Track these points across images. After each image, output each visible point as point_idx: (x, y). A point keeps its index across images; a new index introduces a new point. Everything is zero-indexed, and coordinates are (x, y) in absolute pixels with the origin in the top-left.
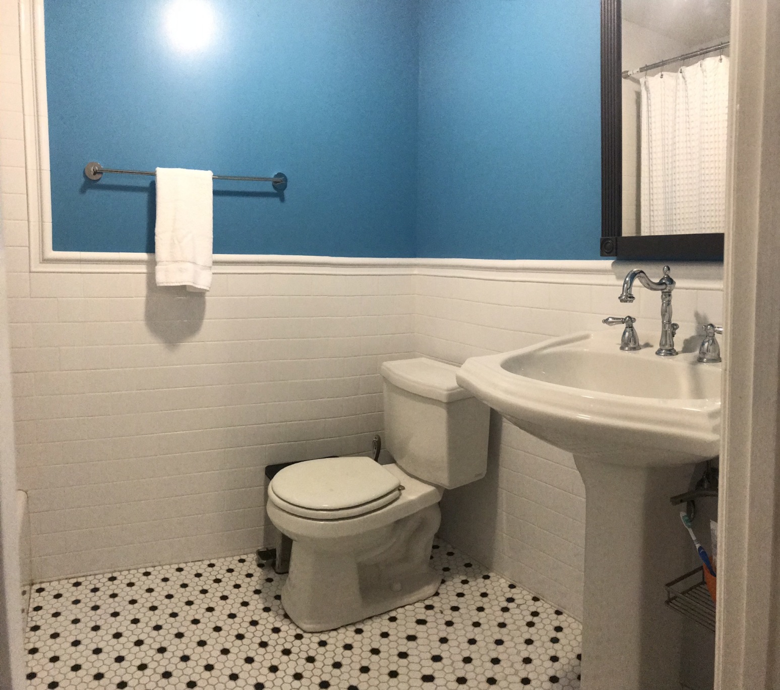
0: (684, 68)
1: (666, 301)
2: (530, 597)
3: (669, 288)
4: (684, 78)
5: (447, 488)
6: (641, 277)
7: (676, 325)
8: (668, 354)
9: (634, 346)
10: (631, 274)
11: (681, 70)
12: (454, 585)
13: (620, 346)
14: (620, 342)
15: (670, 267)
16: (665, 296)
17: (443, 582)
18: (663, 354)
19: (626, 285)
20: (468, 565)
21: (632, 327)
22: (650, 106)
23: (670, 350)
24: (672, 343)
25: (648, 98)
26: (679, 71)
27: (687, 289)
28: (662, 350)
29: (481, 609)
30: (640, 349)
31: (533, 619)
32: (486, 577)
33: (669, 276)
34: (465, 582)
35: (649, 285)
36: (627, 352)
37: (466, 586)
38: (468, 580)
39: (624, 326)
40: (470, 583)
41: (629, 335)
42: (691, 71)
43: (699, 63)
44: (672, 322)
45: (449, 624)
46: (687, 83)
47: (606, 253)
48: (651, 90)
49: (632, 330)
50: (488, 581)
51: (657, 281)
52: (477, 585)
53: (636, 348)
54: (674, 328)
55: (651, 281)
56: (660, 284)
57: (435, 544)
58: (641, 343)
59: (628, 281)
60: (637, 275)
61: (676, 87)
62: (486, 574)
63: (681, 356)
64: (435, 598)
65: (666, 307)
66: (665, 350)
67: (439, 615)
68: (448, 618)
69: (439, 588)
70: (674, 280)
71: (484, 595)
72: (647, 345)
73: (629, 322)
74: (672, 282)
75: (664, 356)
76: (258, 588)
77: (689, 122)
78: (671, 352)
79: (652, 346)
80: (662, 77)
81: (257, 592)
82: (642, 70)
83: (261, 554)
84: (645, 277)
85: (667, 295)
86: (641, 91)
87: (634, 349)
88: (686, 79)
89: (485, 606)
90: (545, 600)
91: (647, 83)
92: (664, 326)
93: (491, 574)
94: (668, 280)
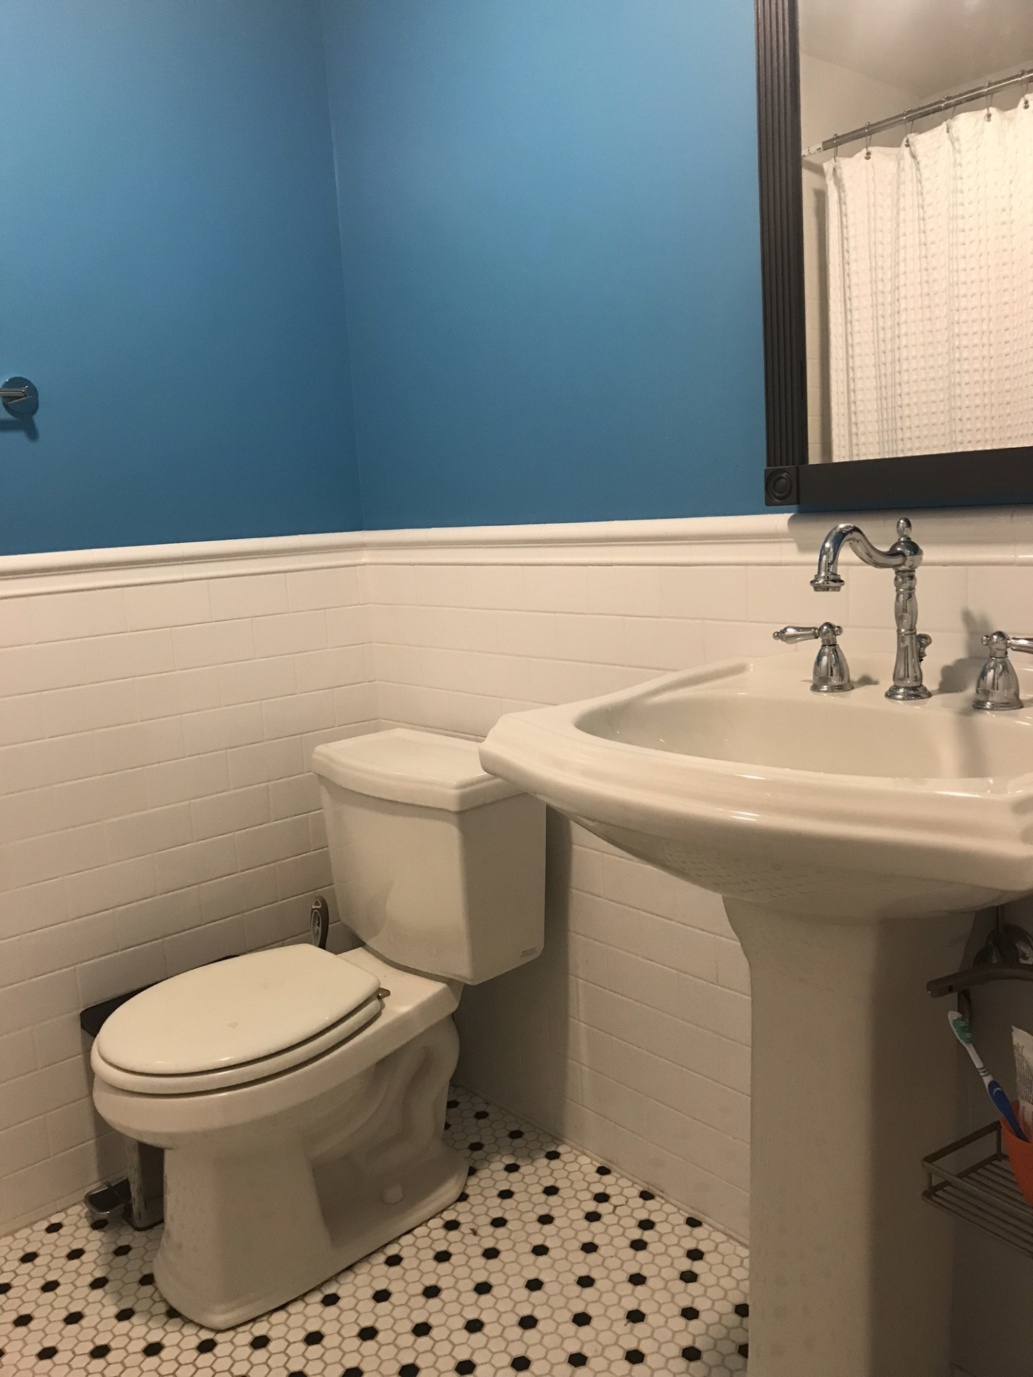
0: (912, 137)
1: (905, 590)
2: (635, 1192)
3: (911, 563)
4: (914, 156)
5: (469, 983)
6: (854, 539)
7: (926, 637)
8: (911, 695)
9: (840, 683)
10: (834, 534)
11: (907, 141)
12: (493, 1176)
13: (811, 684)
14: (810, 676)
15: (911, 521)
16: (902, 578)
17: (472, 1172)
18: (900, 697)
19: (824, 557)
20: (516, 1135)
21: (834, 645)
22: (846, 215)
23: (914, 689)
24: (918, 675)
25: (841, 201)
26: (904, 142)
27: (945, 564)
28: (897, 688)
29: (546, 1220)
30: (853, 688)
31: (643, 1234)
32: (553, 1156)
33: (909, 539)
34: (512, 1168)
35: (871, 557)
36: (825, 695)
37: (514, 1176)
38: (519, 1163)
39: (818, 643)
40: (522, 1170)
41: (830, 660)
42: (929, 142)
43: (944, 125)
44: (918, 633)
45: (491, 1254)
46: (922, 165)
47: (778, 498)
48: (847, 183)
49: (835, 651)
50: (555, 1164)
51: (886, 549)
52: (537, 1172)
53: (844, 686)
54: (921, 644)
55: (874, 549)
56: (893, 553)
57: (452, 1099)
58: (854, 676)
59: (829, 549)
60: (849, 536)
61: (899, 175)
62: (553, 1149)
63: (936, 700)
64: (462, 1206)
65: (905, 602)
66: (905, 688)
67: (472, 1239)
68: (489, 1244)
69: (466, 1184)
70: (921, 547)
71: (551, 1191)
72: (866, 681)
73: (829, 634)
74: (915, 550)
75: (903, 699)
76: (99, 1274)
77: (925, 245)
78: (917, 692)
79: (876, 683)
80: (868, 158)
81: (98, 1284)
82: (827, 145)
83: (94, 1201)
84: (863, 540)
85: (906, 577)
86: (826, 186)
87: (840, 688)
88: (919, 159)
89: (554, 1213)
90: (665, 1196)
91: (838, 171)
92: (901, 638)
93: (560, 1150)
94: (908, 548)
